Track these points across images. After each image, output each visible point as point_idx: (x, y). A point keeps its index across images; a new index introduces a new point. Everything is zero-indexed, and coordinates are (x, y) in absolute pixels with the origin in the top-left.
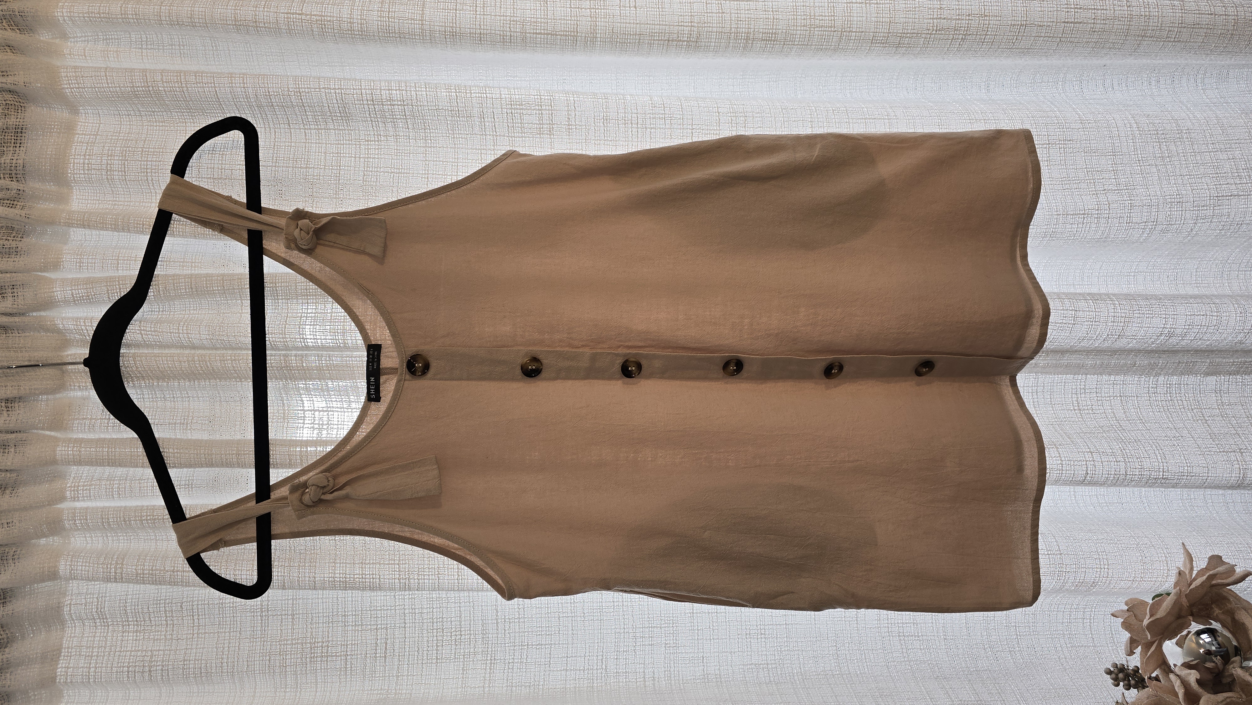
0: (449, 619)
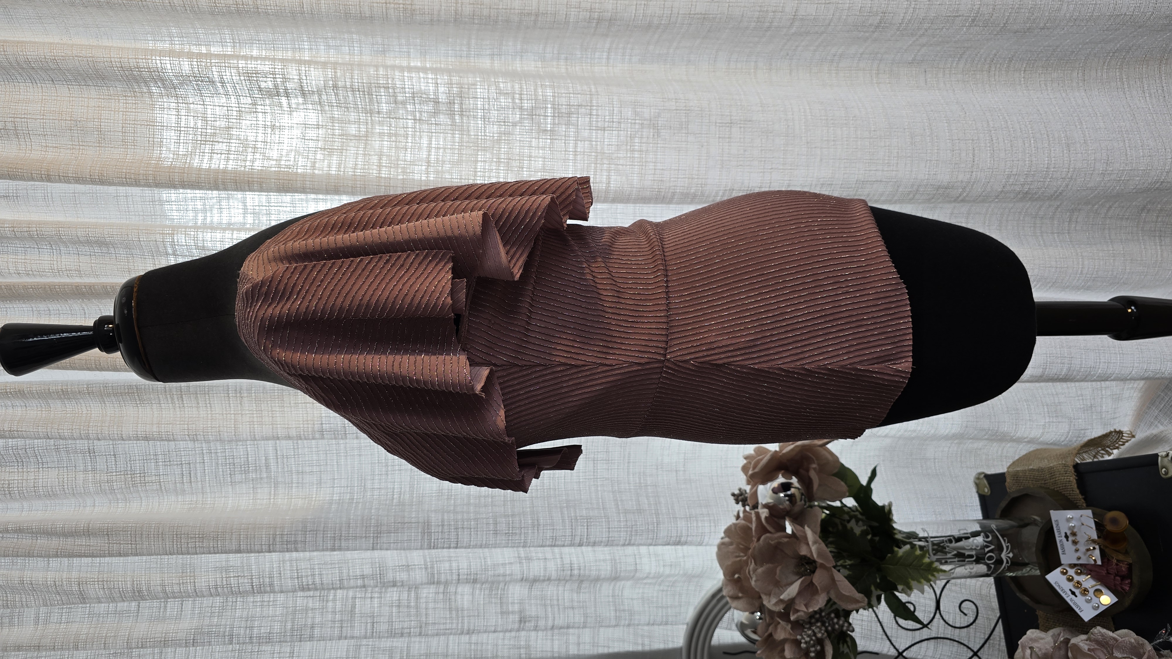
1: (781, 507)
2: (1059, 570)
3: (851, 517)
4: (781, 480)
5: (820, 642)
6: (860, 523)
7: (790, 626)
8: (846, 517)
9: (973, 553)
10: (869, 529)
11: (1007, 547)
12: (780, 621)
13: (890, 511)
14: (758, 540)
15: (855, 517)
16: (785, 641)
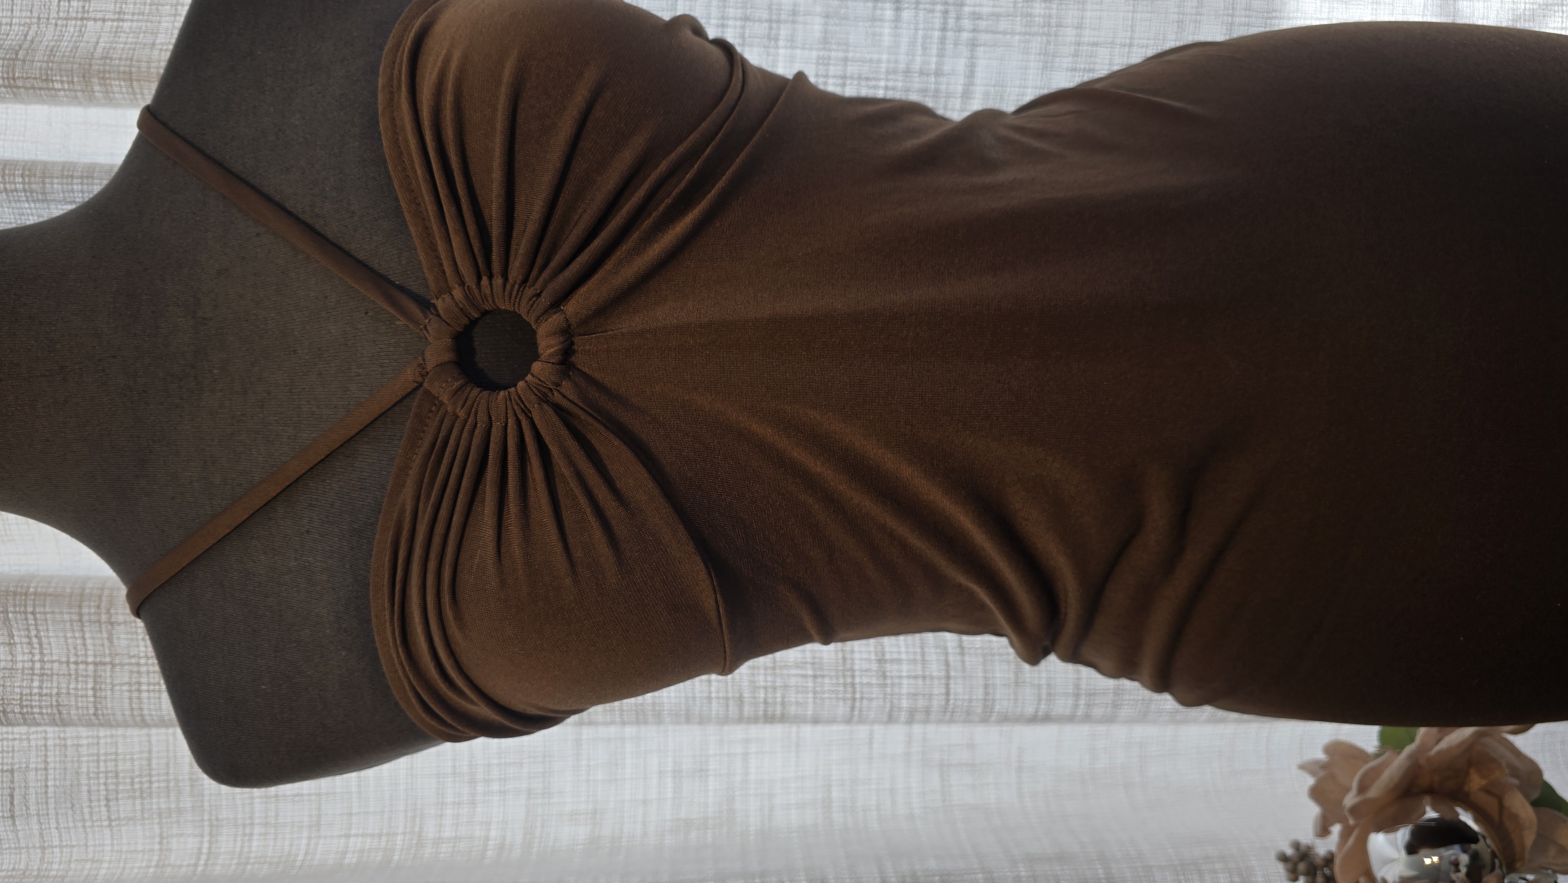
0: (128, 757)
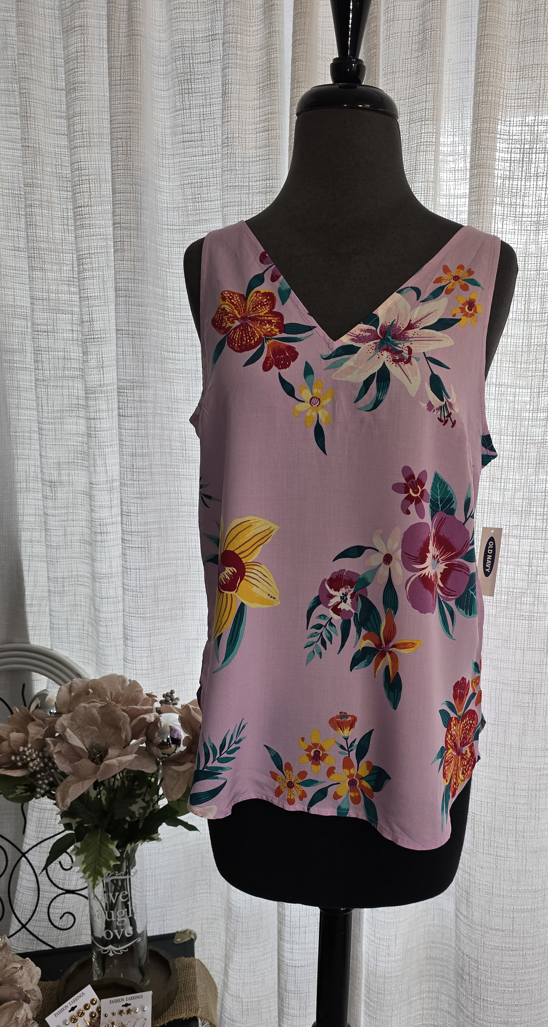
1: (157, 734)
2: (96, 997)
3: (147, 803)
4: (183, 735)
5: (25, 766)
6: (142, 811)
7: (41, 738)
8: (147, 798)
9: (113, 919)
10: (137, 819)
11: (119, 951)
12: (45, 729)
13: (152, 839)
14: (124, 710)
15: (148, 807)
16: (27, 733)
